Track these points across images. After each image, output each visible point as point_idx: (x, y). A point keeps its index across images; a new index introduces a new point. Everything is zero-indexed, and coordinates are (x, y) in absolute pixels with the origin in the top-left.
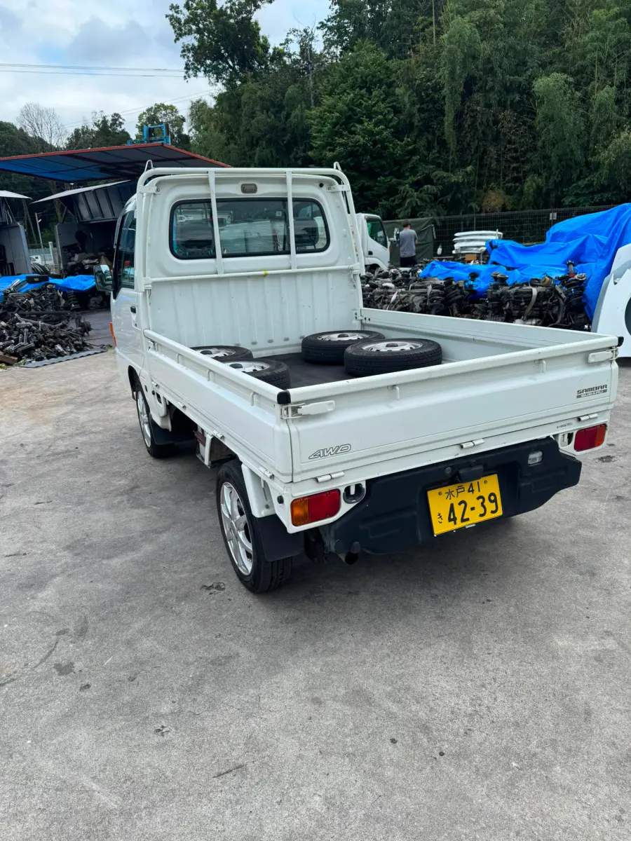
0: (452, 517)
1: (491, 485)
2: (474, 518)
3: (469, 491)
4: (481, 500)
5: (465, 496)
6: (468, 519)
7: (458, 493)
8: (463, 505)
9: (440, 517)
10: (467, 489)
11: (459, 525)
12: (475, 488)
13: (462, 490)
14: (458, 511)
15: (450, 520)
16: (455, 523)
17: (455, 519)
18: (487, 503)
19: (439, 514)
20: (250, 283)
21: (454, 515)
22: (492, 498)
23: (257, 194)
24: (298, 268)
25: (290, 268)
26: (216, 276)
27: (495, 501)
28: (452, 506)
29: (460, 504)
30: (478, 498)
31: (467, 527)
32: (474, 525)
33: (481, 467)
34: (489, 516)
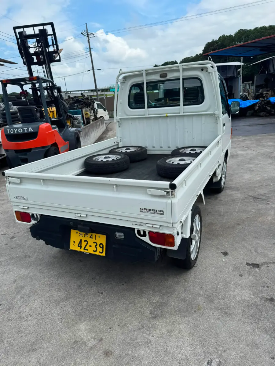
0: (80, 245)
1: (102, 239)
2: (90, 251)
3: (90, 237)
4: (95, 244)
5: (87, 238)
6: (87, 250)
7: (85, 236)
8: (86, 242)
9: (75, 243)
10: (89, 236)
11: (82, 250)
12: (94, 237)
13: (87, 235)
14: (84, 244)
15: (79, 246)
16: (81, 249)
17: (81, 247)
18: (98, 247)
19: (74, 241)
20: (160, 120)
21: (81, 245)
22: (101, 246)
23: (167, 78)
24: (184, 113)
25: (179, 113)
26: (144, 116)
27: (102, 248)
28: (81, 240)
29: (85, 241)
30: (94, 243)
31: (85, 253)
32: (88, 254)
33: (89, 228)
34: (97, 253)
